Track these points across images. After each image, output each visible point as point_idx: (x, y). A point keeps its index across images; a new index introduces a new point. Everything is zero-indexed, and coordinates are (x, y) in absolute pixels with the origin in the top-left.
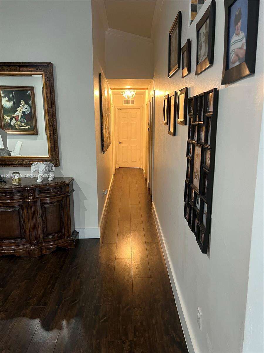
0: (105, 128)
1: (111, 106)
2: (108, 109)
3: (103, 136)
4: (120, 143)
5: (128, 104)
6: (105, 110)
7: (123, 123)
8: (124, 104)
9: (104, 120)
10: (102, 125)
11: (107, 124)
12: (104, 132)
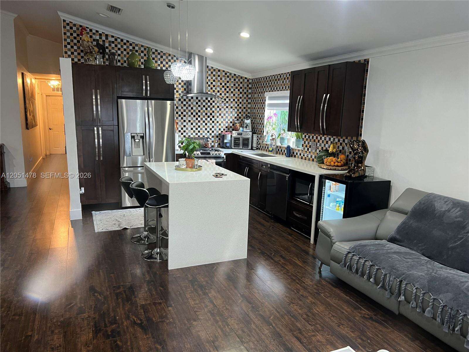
0: (29, 111)
1: (36, 93)
2: (33, 96)
3: (27, 117)
4: (50, 129)
5: (57, 91)
6: (28, 98)
7: (52, 109)
8: (53, 91)
9: (27, 105)
10: (25, 108)
11: (31, 109)
12: (28, 115)
